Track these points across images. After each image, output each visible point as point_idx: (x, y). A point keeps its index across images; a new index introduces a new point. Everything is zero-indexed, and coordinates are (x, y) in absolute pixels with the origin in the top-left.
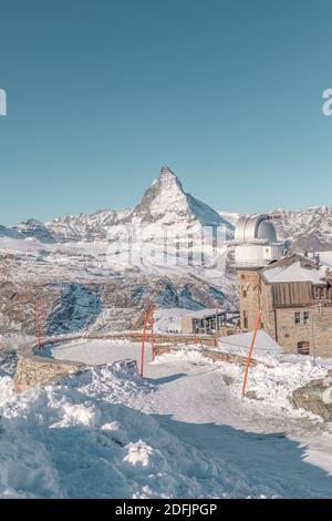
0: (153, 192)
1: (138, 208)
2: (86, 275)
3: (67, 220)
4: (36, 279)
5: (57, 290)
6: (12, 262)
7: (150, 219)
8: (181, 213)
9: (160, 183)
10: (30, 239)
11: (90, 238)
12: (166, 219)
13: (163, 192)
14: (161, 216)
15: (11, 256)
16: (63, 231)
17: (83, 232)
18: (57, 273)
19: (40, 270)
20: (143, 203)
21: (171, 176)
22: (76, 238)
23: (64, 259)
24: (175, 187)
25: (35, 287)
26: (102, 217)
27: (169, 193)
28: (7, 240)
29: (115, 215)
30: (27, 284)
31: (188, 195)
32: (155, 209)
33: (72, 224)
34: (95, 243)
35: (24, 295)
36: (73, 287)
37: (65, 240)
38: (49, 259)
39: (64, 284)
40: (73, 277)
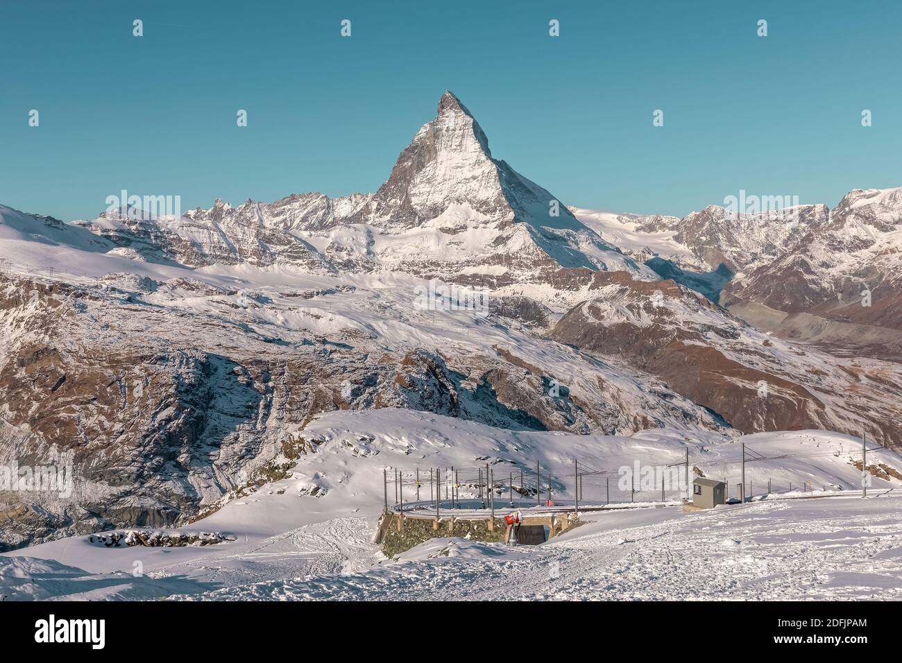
0: (420, 154)
1: (383, 193)
2: (242, 340)
3: (216, 215)
4: (120, 348)
5: (167, 372)
6: (66, 302)
7: (409, 215)
8: (483, 207)
9: (436, 134)
10: (121, 252)
11: (263, 254)
12: (448, 219)
13: (443, 155)
14: (436, 211)
15: (64, 288)
16: (202, 237)
17: (250, 241)
18: (172, 330)
19: (131, 324)
20: (394, 180)
21: (463, 119)
22: (231, 254)
23: (193, 301)
24: (472, 145)
25: (114, 362)
26: (297, 211)
27: (457, 158)
28: (64, 252)
29: (329, 208)
30: (91, 356)
31: (502, 166)
32: (421, 193)
33: (226, 224)
34: (275, 268)
35: (85, 383)
36: (207, 367)
37: (203, 260)
38: (158, 297)
39: (185, 360)
40: (210, 342)
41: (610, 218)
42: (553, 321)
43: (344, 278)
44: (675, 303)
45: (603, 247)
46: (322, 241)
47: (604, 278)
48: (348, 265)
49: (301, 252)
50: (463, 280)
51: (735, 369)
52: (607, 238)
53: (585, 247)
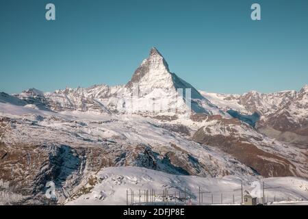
0: (142, 71)
1: (129, 85)
2: (75, 140)
3: (66, 92)
4: (28, 142)
5: (46, 152)
6: (8, 125)
9: (149, 63)
10: (30, 106)
11: (84, 107)
13: (151, 71)
15: (8, 119)
16: (61, 100)
17: (79, 103)
18: (49, 136)
19: (33, 133)
20: (133, 80)
21: (158, 57)
22: (72, 107)
23: (57, 125)
24: (162, 67)
25: (26, 148)
26: (97, 91)
27: (157, 72)
28: (8, 106)
29: (109, 90)
30: (17, 145)
31: (173, 75)
32: (144, 84)
33: (70, 96)
34: (88, 113)
35: (15, 155)
36: (61, 150)
37: (61, 109)
38: (43, 123)
39: (53, 147)
40: (63, 140)
41: (214, 95)
42: (192, 133)
43: (114, 116)
44: (238, 127)
45: (211, 106)
46: (106, 102)
47: (212, 117)
48: (116, 111)
49: (98, 106)
50: (158, 118)
51: (261, 153)
52: (213, 102)
53: (204, 106)
